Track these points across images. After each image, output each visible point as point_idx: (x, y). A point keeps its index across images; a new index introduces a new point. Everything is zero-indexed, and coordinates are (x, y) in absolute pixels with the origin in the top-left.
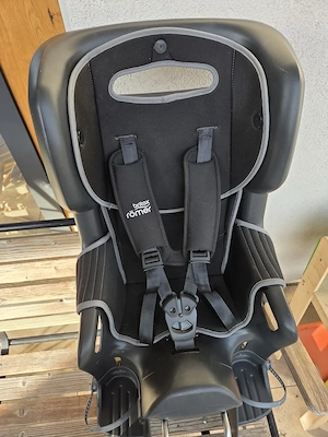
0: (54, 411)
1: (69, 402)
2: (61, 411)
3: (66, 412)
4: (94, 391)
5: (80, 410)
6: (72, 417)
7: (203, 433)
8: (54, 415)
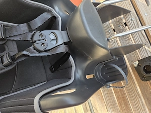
0: (125, 104)
1: (118, 97)
2: (123, 101)
3: (123, 98)
4: (110, 86)
5: (120, 91)
6: (125, 94)
7: (115, 31)
8: (126, 104)
